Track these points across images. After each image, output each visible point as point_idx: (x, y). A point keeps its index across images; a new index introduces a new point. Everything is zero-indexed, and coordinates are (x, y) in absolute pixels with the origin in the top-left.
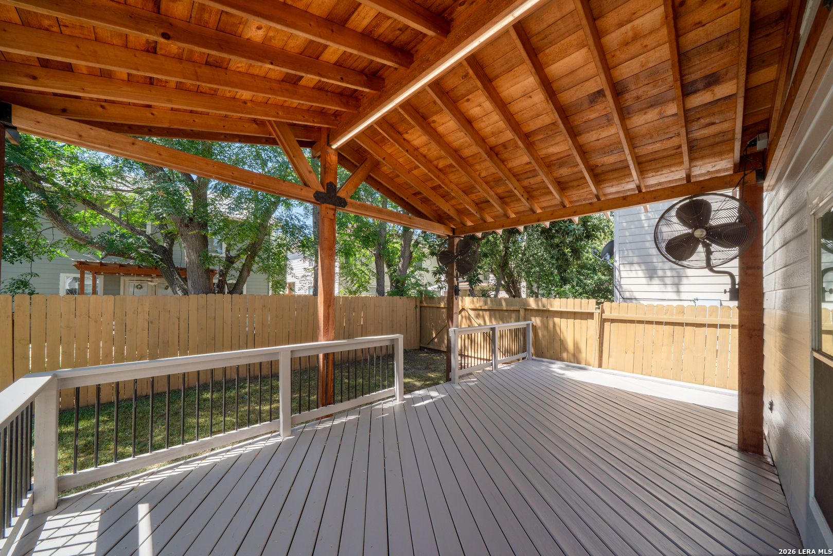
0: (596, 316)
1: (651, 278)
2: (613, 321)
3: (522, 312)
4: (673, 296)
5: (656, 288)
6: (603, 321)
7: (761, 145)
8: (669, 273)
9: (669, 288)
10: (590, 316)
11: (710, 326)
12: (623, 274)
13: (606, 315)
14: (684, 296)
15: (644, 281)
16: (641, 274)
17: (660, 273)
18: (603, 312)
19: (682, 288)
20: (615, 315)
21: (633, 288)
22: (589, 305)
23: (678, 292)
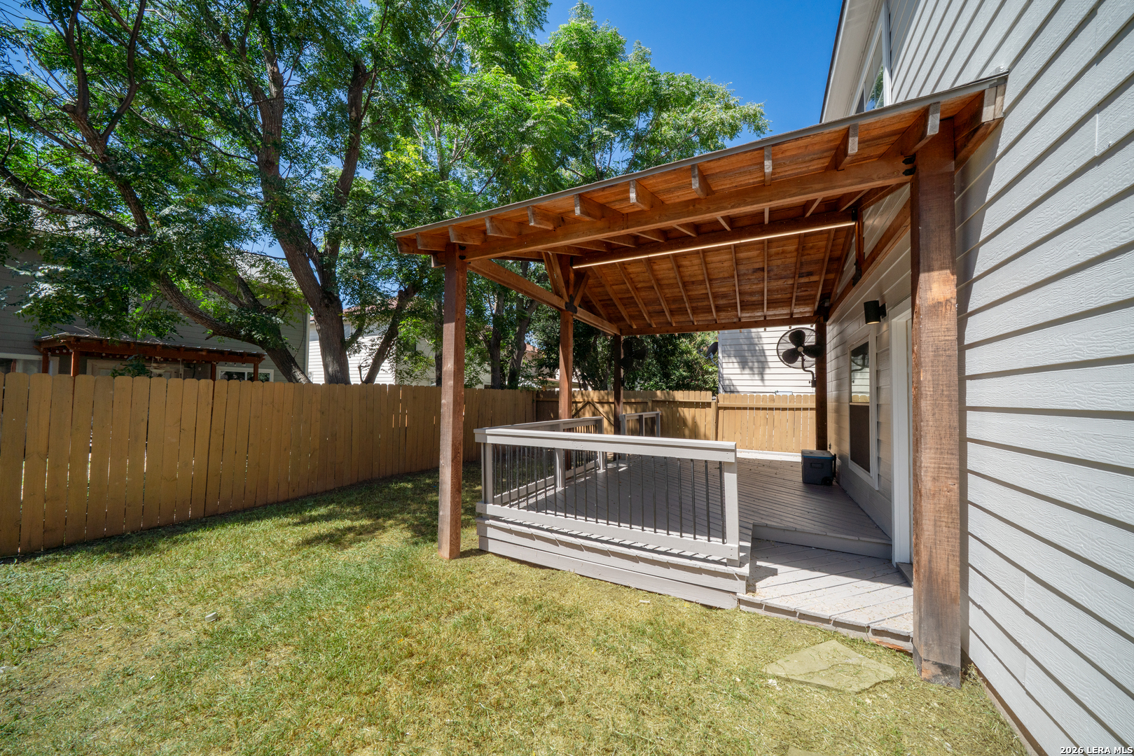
0: (713, 405)
1: (743, 368)
2: (725, 408)
3: (650, 404)
4: (760, 383)
5: (747, 377)
6: (719, 409)
7: (827, 304)
8: (756, 365)
9: (757, 377)
10: (708, 405)
11: (790, 409)
12: (724, 365)
13: (721, 404)
14: (767, 383)
15: (738, 371)
16: (736, 365)
17: (750, 364)
18: (718, 401)
19: (766, 377)
20: (727, 404)
21: (732, 377)
22: (706, 396)
23: (762, 380)
